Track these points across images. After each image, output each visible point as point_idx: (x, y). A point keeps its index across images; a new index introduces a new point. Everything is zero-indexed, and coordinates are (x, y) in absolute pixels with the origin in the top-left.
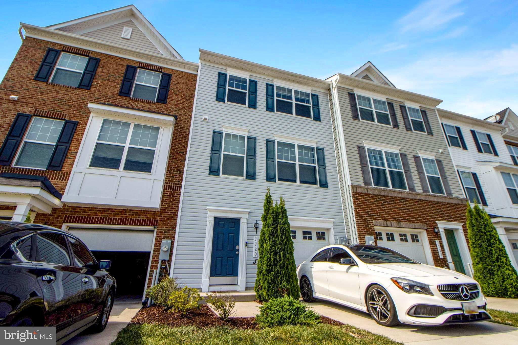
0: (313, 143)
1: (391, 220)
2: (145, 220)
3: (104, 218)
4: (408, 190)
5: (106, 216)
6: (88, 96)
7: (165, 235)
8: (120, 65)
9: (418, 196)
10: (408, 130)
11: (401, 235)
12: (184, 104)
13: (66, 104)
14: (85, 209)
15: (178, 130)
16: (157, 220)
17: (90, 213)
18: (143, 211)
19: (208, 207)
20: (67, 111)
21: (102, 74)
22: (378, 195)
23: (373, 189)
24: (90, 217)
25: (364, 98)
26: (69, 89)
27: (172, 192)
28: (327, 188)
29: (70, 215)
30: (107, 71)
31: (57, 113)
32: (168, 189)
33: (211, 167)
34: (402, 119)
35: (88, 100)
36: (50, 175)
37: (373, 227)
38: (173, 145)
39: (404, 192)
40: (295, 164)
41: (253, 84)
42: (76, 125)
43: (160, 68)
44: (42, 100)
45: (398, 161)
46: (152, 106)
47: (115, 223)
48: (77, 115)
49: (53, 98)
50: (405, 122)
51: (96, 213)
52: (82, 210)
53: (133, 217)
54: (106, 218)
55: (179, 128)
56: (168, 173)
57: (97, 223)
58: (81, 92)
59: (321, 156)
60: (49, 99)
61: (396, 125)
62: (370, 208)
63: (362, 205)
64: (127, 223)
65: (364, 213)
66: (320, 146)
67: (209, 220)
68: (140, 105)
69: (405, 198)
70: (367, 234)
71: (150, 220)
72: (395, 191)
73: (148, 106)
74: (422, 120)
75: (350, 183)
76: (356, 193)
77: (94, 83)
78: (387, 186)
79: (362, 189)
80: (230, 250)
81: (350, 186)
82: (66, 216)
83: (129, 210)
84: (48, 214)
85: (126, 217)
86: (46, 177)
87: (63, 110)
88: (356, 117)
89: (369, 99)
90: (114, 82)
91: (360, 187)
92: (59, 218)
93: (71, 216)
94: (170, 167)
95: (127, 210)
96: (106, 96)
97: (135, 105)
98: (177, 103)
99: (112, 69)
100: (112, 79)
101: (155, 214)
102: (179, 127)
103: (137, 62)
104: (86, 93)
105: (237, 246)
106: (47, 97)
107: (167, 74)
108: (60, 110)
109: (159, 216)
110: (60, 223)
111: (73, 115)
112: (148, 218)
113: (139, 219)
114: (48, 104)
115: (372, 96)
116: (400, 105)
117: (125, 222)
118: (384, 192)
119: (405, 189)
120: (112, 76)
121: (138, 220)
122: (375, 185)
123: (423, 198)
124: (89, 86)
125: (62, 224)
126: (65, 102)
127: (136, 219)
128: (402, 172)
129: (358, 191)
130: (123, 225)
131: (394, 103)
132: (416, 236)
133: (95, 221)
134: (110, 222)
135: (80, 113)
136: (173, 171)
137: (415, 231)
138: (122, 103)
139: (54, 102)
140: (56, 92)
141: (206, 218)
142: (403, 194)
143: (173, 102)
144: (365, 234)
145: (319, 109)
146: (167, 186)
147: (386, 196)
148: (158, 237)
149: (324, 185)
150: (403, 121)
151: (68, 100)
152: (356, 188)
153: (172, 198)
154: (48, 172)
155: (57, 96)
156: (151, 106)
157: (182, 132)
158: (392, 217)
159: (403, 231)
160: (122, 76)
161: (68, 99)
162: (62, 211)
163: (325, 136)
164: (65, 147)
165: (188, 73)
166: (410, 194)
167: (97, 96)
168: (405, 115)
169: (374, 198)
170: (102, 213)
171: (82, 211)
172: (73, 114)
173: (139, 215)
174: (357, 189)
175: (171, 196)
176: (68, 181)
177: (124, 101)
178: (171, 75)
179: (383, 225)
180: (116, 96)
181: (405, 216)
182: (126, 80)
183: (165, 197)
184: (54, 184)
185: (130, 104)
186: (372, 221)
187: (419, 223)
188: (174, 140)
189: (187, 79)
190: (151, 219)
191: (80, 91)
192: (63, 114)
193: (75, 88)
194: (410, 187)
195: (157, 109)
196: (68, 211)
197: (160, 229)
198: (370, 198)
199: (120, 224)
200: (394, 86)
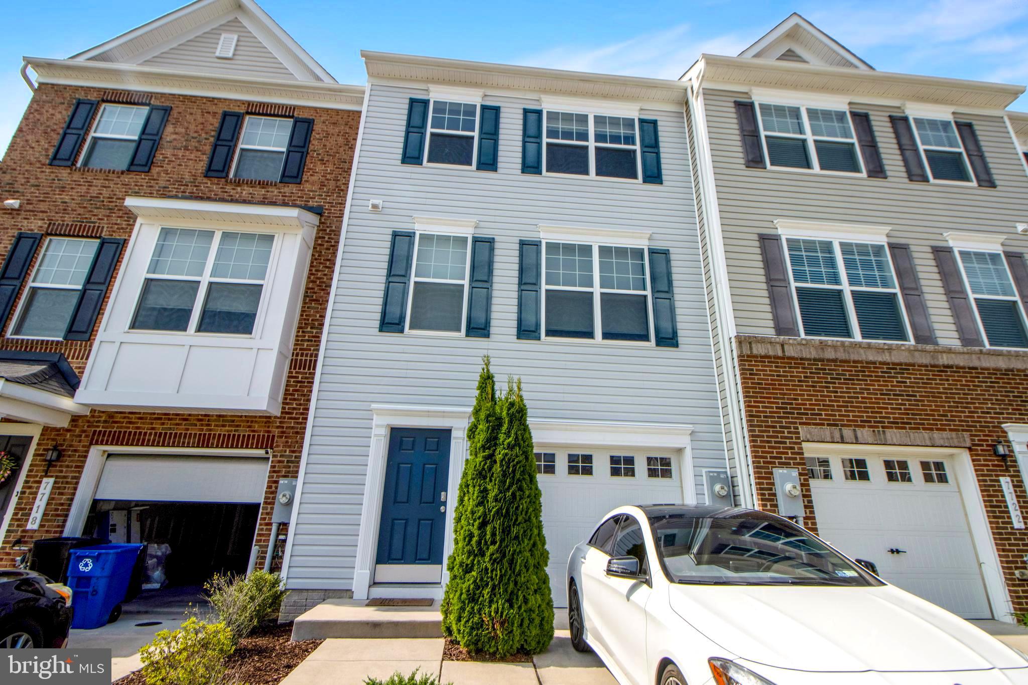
0: (641, 238)
1: (856, 426)
2: (249, 436)
3: (166, 434)
4: (912, 341)
5: (170, 429)
6: (145, 184)
7: (289, 467)
8: (209, 113)
9: (944, 355)
10: (914, 178)
11: (888, 464)
12: (339, 180)
13: (104, 205)
14: (130, 416)
15: (324, 238)
16: (274, 436)
17: (141, 423)
18: (246, 416)
19: (374, 406)
20: (106, 219)
21: (174, 136)
22: (815, 360)
23: (800, 344)
24: (140, 433)
25: (780, 110)
26: (111, 175)
27: (306, 373)
28: (677, 346)
29: (103, 430)
30: (183, 130)
31: (88, 225)
32: (300, 368)
33: (384, 314)
34: (898, 152)
35: (145, 193)
36: (71, 349)
37: (800, 443)
38: (314, 272)
39: (898, 347)
40: (592, 293)
41: (490, 114)
42: (121, 246)
43: (290, 108)
44: (62, 202)
45: (881, 266)
46: (272, 192)
47: (189, 443)
48: (124, 226)
49: (81, 196)
50: (905, 160)
51: (152, 424)
52: (125, 418)
53: (223, 431)
54: (171, 434)
55: (327, 234)
56: (300, 334)
57: (153, 445)
58: (132, 178)
59: (661, 268)
60: (73, 199)
61: (879, 169)
62: (790, 394)
63: (765, 389)
64: (213, 444)
65: (772, 408)
66: (659, 245)
67: (376, 435)
68: (246, 191)
69: (901, 364)
70: (780, 463)
71: (259, 436)
72: (869, 346)
73: (263, 191)
74: (962, 150)
75: (733, 333)
76: (748, 356)
77: (159, 157)
78: (848, 333)
79: (769, 346)
80: (427, 503)
81: (733, 340)
82: (95, 431)
83: (217, 415)
84: (63, 428)
85: (211, 430)
86: (62, 355)
87: (99, 219)
88: (755, 161)
89: (795, 113)
90: (197, 150)
91: (762, 341)
92: (83, 436)
93: (105, 432)
94: (305, 319)
95: (212, 416)
96: (180, 182)
97: (237, 193)
98: (324, 178)
99: (194, 125)
100: (193, 144)
101: (269, 422)
102: (325, 230)
103: (243, 102)
104: (142, 179)
105: (443, 493)
106: (71, 196)
107: (306, 119)
108: (92, 220)
109: (278, 427)
110: (83, 446)
111: (116, 226)
112: (254, 431)
113: (237, 433)
114: (72, 210)
115: (804, 101)
116: (890, 117)
117: (208, 442)
118: (836, 351)
119: (903, 336)
120: (193, 138)
121: (234, 435)
122: (806, 334)
123: (960, 361)
124: (149, 165)
125: (89, 447)
126: (103, 201)
127: (229, 435)
128: (895, 294)
129: (755, 352)
130: (203, 447)
131: (870, 113)
132: (939, 466)
133: (149, 440)
134: (179, 442)
135: (129, 221)
136: (312, 328)
137: (933, 454)
138: (210, 191)
139: (83, 204)
140: (87, 184)
141: (369, 430)
142: (894, 353)
143: (315, 178)
144: (774, 463)
145: (658, 154)
146: (296, 360)
147: (841, 361)
148: (274, 472)
149: (668, 339)
150: (900, 158)
151: (109, 198)
152: (750, 343)
153: (306, 387)
154: (66, 345)
155: (88, 193)
156: (268, 191)
157: (333, 241)
158: (859, 416)
159: (896, 453)
160: (212, 136)
161: (108, 196)
162: (88, 422)
163: (672, 219)
164: (98, 292)
165: (349, 111)
166: (916, 354)
167: (162, 183)
168: (905, 141)
169: (804, 368)
170: (163, 424)
171: (125, 420)
172: (116, 224)
173: (237, 426)
174: (753, 345)
175: (304, 382)
176: (87, 359)
177: (215, 187)
178: (314, 120)
179: (829, 439)
180: (199, 179)
181: (899, 414)
182: (220, 143)
183: (292, 386)
184: (76, 368)
185: (226, 192)
186: (797, 428)
187: (945, 430)
188: (316, 259)
189: (347, 125)
190: (262, 434)
191: (131, 176)
192: (99, 227)
193: (123, 173)
194: (920, 333)
195: (280, 197)
196: (99, 422)
197: (279, 454)
198: (790, 368)
199: (198, 446)
200: (871, 67)
